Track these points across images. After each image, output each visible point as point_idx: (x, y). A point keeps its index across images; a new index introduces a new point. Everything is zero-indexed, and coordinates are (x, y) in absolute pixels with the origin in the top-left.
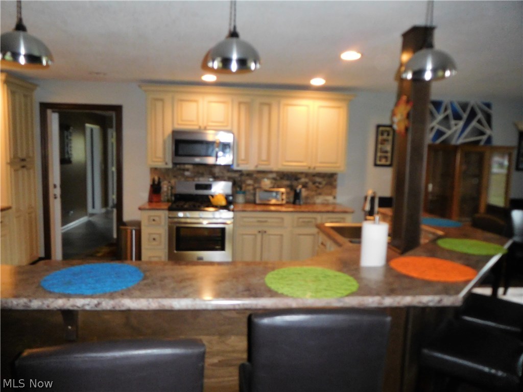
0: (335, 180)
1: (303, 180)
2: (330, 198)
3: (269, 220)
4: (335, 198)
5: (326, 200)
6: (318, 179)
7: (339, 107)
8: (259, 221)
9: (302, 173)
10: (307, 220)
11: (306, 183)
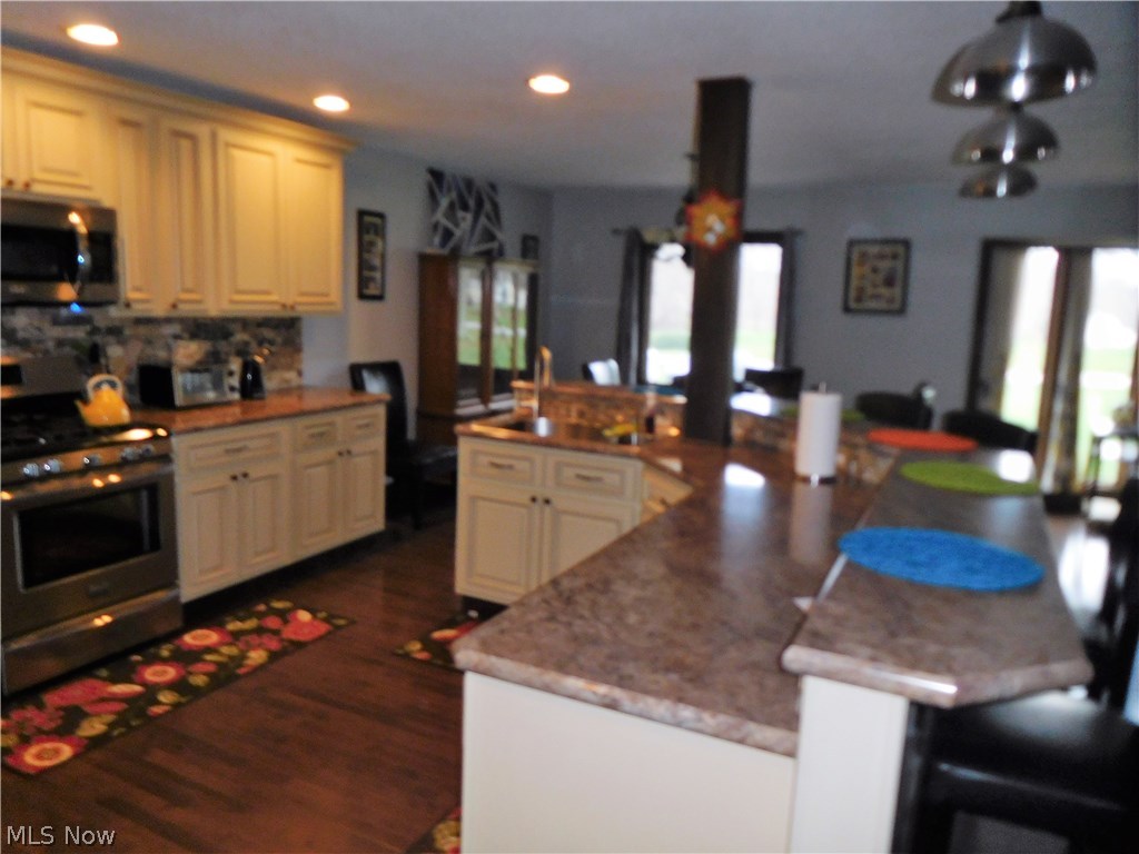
0: (299, 333)
1: (240, 337)
2: (291, 375)
3: (251, 444)
4: (300, 374)
5: (287, 381)
6: (268, 333)
7: (326, 166)
8: (228, 452)
9: (235, 320)
10: (316, 430)
11: (246, 344)
